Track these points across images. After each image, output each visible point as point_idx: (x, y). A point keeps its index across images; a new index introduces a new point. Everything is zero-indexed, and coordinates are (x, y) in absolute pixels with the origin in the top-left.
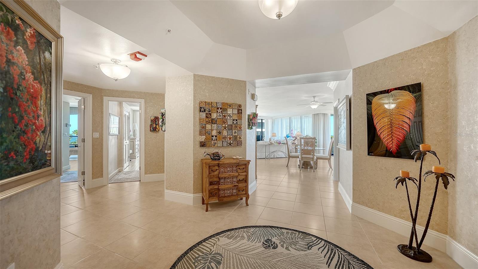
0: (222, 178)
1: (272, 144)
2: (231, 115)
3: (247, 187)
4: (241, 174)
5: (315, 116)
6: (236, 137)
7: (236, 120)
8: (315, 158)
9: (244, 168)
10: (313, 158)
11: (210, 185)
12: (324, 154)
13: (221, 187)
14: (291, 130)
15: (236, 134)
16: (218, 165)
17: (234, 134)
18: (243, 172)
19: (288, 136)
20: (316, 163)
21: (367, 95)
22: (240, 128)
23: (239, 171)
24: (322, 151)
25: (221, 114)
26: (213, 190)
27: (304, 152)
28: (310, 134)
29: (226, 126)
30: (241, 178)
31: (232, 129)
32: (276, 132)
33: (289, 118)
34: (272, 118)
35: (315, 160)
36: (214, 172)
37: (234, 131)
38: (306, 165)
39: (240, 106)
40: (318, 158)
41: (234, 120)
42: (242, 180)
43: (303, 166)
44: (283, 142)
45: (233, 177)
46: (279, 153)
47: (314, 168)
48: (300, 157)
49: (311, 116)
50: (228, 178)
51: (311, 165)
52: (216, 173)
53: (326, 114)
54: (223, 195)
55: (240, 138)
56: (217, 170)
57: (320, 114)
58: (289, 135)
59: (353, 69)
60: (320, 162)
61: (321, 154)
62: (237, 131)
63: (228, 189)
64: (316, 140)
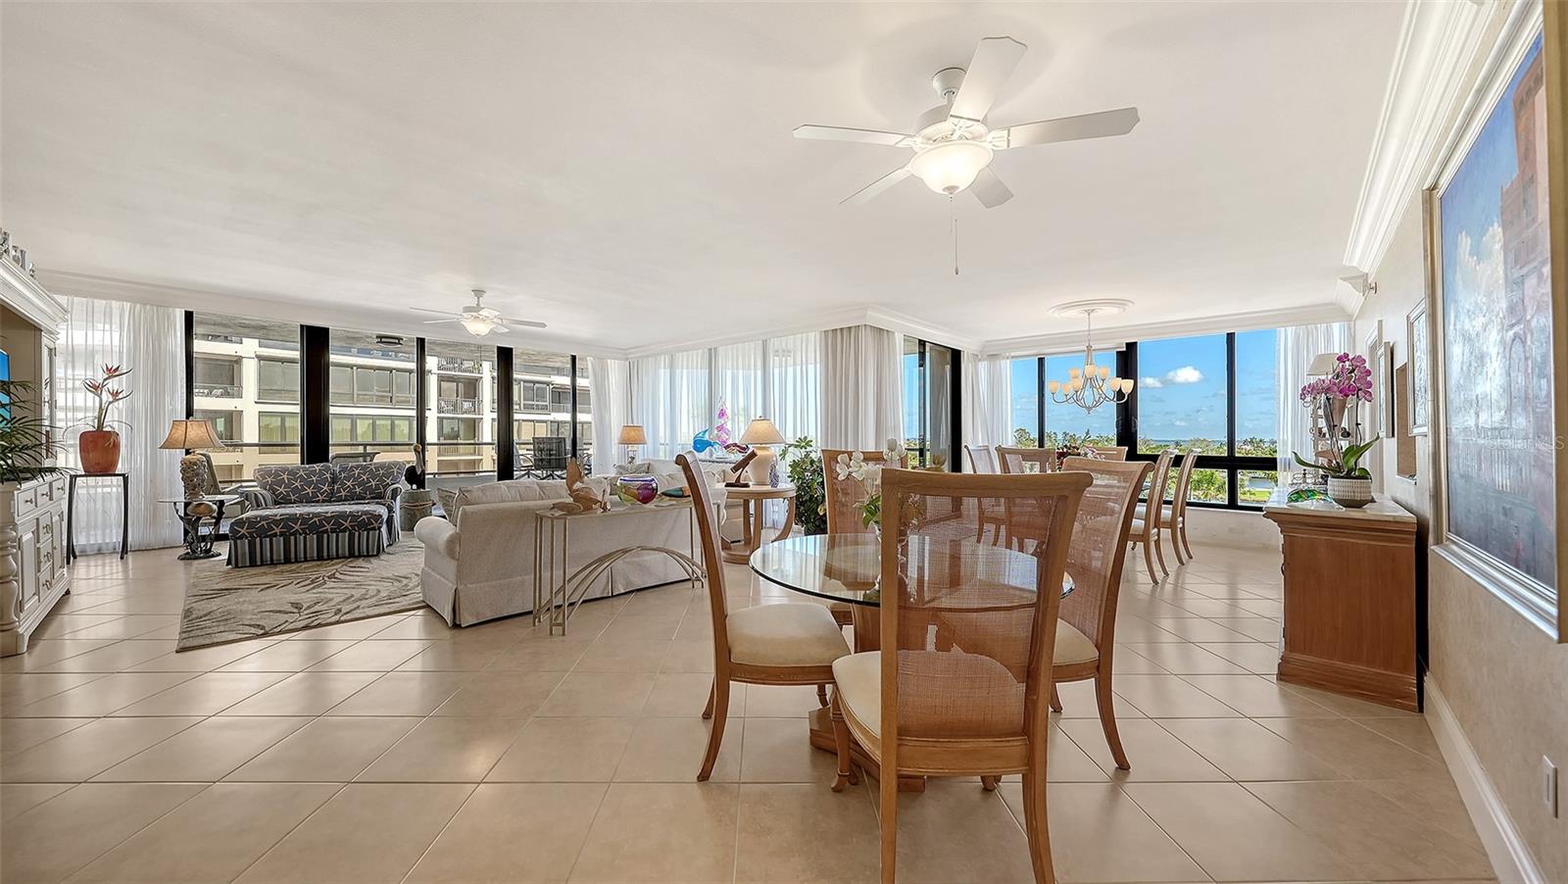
1: (588, 508)
5: (835, 337)
14: (714, 411)
19: (700, 445)
32: (643, 420)
33: (706, 350)
34: (624, 354)
49: (814, 338)
53: (885, 333)
57: (862, 333)
58: (707, 437)
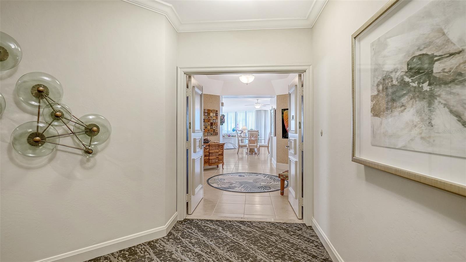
0: (211, 153)
2: (212, 117)
3: (223, 158)
4: (220, 151)
5: (257, 112)
6: (214, 130)
7: (215, 120)
8: (258, 146)
9: (221, 148)
10: (257, 146)
11: (205, 157)
12: (265, 143)
13: (210, 158)
15: (215, 128)
16: (209, 146)
17: (213, 128)
18: (221, 150)
20: (259, 150)
21: (282, 109)
22: (217, 124)
23: (219, 149)
24: (263, 141)
25: (207, 117)
26: (206, 160)
27: (250, 141)
28: (254, 128)
29: (210, 123)
30: (220, 153)
31: (212, 125)
35: (258, 148)
36: (206, 149)
37: (213, 126)
38: (252, 151)
39: (217, 111)
40: (260, 146)
41: (214, 120)
42: (220, 155)
43: (250, 153)
44: (232, 135)
45: (216, 152)
46: (228, 145)
47: (257, 154)
48: (247, 146)
49: (254, 111)
50: (214, 153)
51: (255, 152)
52: (208, 150)
53: (267, 111)
54: (211, 162)
55: (217, 131)
56: (208, 148)
57: (262, 111)
58: (235, 129)
59: (277, 96)
60: (262, 150)
61: (263, 143)
62: (215, 126)
63: (214, 159)
64: (259, 133)
